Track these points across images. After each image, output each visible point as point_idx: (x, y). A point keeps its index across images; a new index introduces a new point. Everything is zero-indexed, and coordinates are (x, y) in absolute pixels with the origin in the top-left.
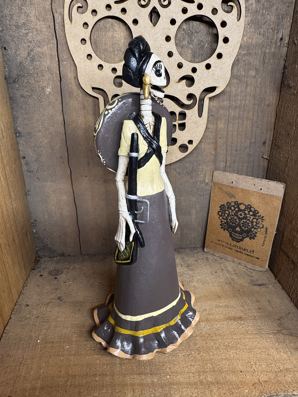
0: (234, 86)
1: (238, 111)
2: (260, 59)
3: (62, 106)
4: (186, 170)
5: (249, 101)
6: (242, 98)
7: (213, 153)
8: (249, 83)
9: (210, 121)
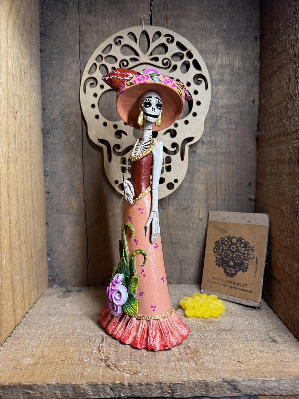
0: (219, 136)
1: (223, 156)
2: (238, 116)
3: (82, 151)
4: (182, 207)
5: (233, 149)
6: (226, 146)
7: (205, 192)
8: (231, 134)
9: (201, 165)
